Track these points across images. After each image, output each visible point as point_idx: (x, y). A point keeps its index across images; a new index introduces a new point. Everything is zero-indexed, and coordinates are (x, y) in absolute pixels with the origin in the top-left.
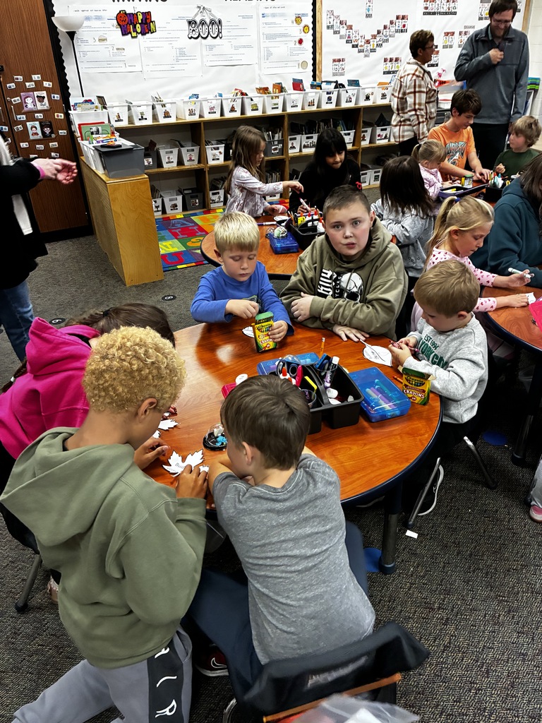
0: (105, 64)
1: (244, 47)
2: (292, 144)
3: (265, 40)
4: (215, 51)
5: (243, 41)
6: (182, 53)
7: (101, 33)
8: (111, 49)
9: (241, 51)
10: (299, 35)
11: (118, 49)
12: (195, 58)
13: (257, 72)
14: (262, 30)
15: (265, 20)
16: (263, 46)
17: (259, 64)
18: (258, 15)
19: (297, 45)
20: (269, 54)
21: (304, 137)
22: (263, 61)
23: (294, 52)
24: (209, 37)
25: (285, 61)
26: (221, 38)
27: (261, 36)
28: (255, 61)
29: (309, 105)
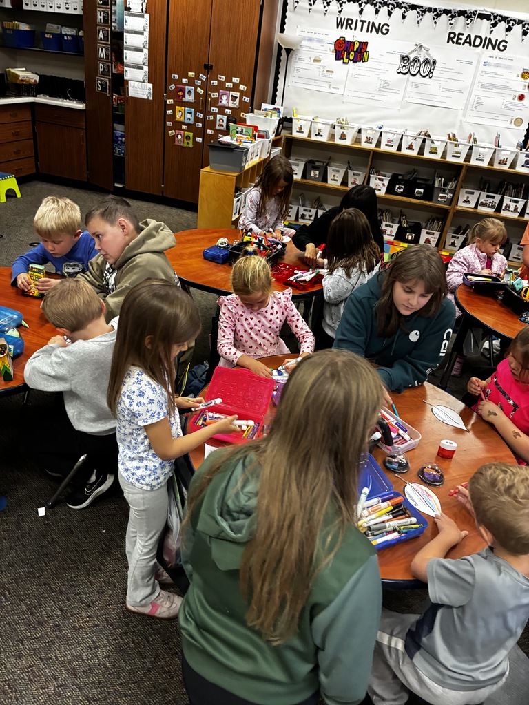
0: (312, 82)
1: (453, 91)
2: (468, 197)
3: (479, 88)
4: (421, 89)
5: (454, 85)
7: (318, 55)
8: (322, 69)
9: (448, 94)
10: (521, 89)
11: (328, 71)
12: (397, 92)
13: (460, 117)
14: (478, 78)
15: (486, 68)
16: (474, 93)
17: (465, 110)
18: (479, 62)
19: (517, 100)
20: (479, 103)
21: (484, 194)
22: (470, 107)
23: (509, 107)
24: (418, 75)
25: (496, 114)
26: (430, 78)
27: (476, 83)
28: (460, 106)
29: (499, 163)
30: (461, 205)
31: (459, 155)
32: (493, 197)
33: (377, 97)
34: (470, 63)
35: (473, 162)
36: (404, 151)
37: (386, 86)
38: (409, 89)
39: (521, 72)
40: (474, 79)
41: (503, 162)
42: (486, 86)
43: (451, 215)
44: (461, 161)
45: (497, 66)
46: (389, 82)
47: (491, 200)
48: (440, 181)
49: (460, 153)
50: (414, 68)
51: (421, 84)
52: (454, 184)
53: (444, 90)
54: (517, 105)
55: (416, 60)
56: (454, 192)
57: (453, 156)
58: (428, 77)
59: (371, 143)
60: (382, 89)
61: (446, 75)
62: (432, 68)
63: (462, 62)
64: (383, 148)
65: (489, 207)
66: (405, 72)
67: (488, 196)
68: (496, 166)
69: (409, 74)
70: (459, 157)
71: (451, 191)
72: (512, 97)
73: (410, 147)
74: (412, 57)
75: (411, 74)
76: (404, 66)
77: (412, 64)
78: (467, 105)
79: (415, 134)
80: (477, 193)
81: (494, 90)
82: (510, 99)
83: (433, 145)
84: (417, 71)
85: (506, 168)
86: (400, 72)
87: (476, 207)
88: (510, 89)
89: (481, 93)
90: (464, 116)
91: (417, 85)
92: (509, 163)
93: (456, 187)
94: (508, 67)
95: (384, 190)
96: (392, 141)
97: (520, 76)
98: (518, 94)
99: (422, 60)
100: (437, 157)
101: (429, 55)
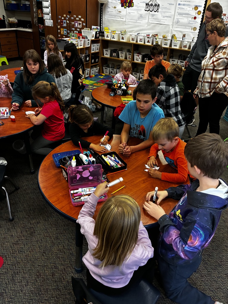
0: (114, 17)
1: (167, 17)
2: (173, 62)
3: (178, 15)
4: (155, 17)
5: (167, 14)
6: (141, 16)
7: (115, 5)
8: (117, 11)
11: (119, 12)
12: (146, 19)
13: (171, 28)
15: (180, 6)
16: (176, 17)
18: (176, 4)
20: (178, 22)
34: (173, 4)
35: (173, 47)
38: (150, 17)
40: (175, 11)
42: (180, 14)
45: (184, 5)
51: (154, 15)
53: (164, 17)
54: (194, 21)
57: (164, 45)
59: (134, 40)
60: (140, 18)
61: (164, 10)
63: (170, 4)
64: (139, 43)
67: (181, 62)
68: (183, 48)
69: (149, 11)
70: (167, 45)
72: (191, 18)
73: (148, 42)
78: (173, 23)
80: (177, 60)
81: (184, 16)
83: (156, 40)
85: (186, 49)
88: (190, 15)
89: (179, 17)
94: (189, 5)
95: (140, 60)
96: (141, 39)
97: (194, 9)
98: (194, 17)
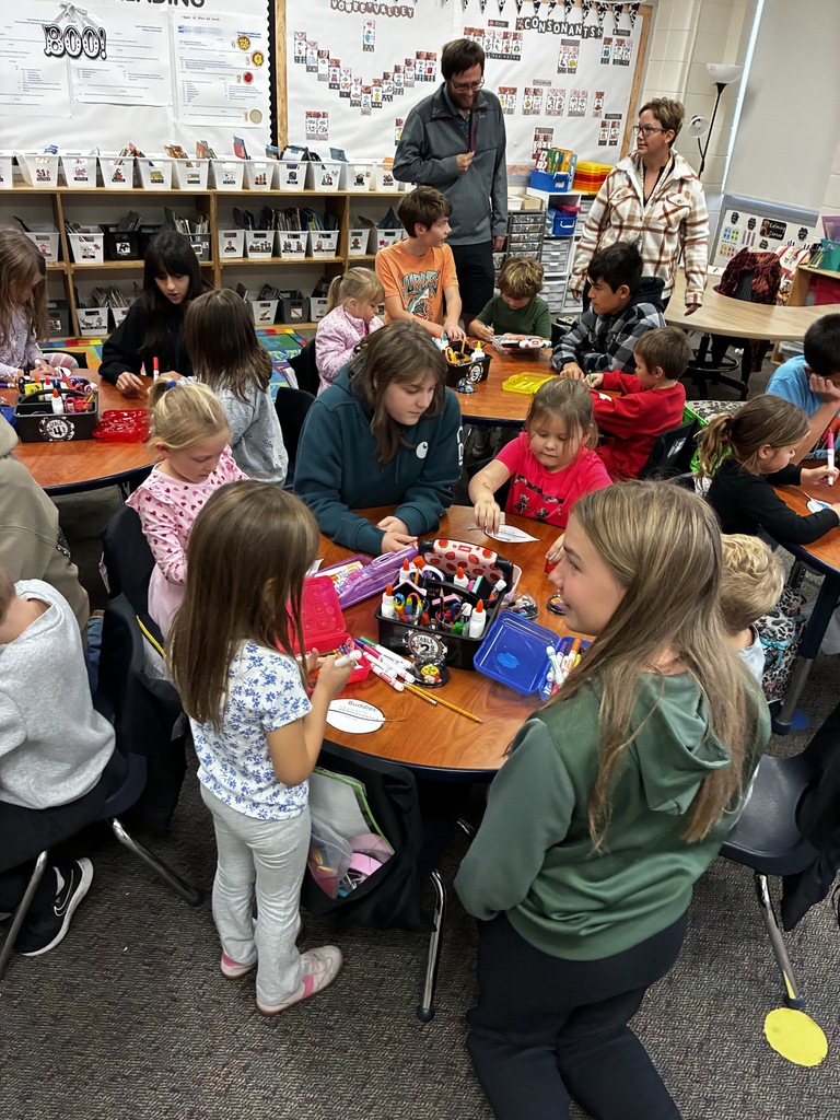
1: (147, 77)
2: (230, 242)
3: (185, 69)
4: (94, 79)
5: (144, 67)
9: (140, 82)
10: (245, 66)
12: (57, 87)
13: (172, 119)
14: (178, 54)
15: (184, 37)
16: (180, 78)
17: (175, 106)
18: (170, 27)
19: (243, 83)
20: (192, 93)
21: (251, 233)
22: (181, 102)
23: (237, 94)
24: (83, 56)
25: (219, 106)
26: (104, 59)
27: (178, 62)
28: (166, 102)
29: (257, 183)
30: (225, 257)
31: (196, 179)
32: (264, 236)
33: (24, 100)
34: (159, 30)
35: (221, 188)
36: (111, 186)
37: (34, 78)
38: (75, 80)
39: (236, 39)
40: (172, 55)
41: (261, 181)
42: (193, 65)
43: (217, 274)
44: (202, 188)
45: (199, 31)
46: (38, 73)
47: (262, 240)
48: (184, 225)
49: (198, 176)
50: (74, 45)
51: (93, 71)
52: (206, 225)
53: (134, 77)
54: (247, 90)
55: (71, 32)
56: (209, 238)
57: (189, 182)
58: (99, 58)
59: (49, 179)
60: (29, 86)
61: (127, 52)
62: (102, 42)
63: (145, 28)
64: (73, 185)
65: (263, 251)
66: (59, 52)
67: (256, 236)
68: (254, 189)
69: (66, 56)
70: (198, 182)
71: (204, 238)
72: (236, 79)
73: (118, 178)
74: (62, 26)
75: (70, 55)
76: (54, 43)
77: (67, 38)
78: (174, 97)
79: (117, 154)
80: (240, 233)
81: (207, 70)
82: (233, 82)
83: (153, 170)
84: (79, 50)
85: (266, 189)
86: (50, 54)
87: (245, 255)
88: (229, 67)
89: (189, 76)
90: (176, 115)
91: (87, 73)
92: (269, 180)
93: (209, 230)
94: (216, 32)
95: (100, 254)
96: (84, 170)
97: (237, 45)
98: (242, 73)
99: (81, 31)
100: (165, 187)
101: (89, 21)
